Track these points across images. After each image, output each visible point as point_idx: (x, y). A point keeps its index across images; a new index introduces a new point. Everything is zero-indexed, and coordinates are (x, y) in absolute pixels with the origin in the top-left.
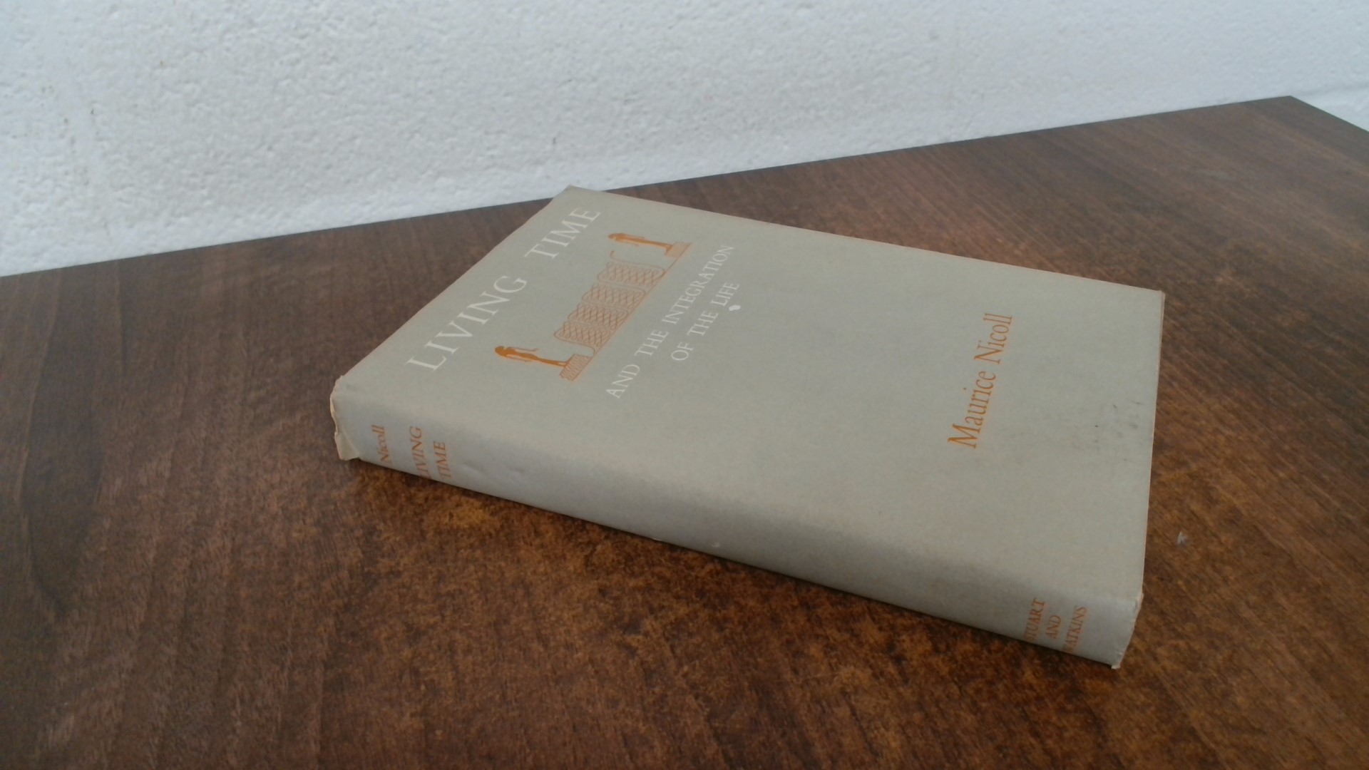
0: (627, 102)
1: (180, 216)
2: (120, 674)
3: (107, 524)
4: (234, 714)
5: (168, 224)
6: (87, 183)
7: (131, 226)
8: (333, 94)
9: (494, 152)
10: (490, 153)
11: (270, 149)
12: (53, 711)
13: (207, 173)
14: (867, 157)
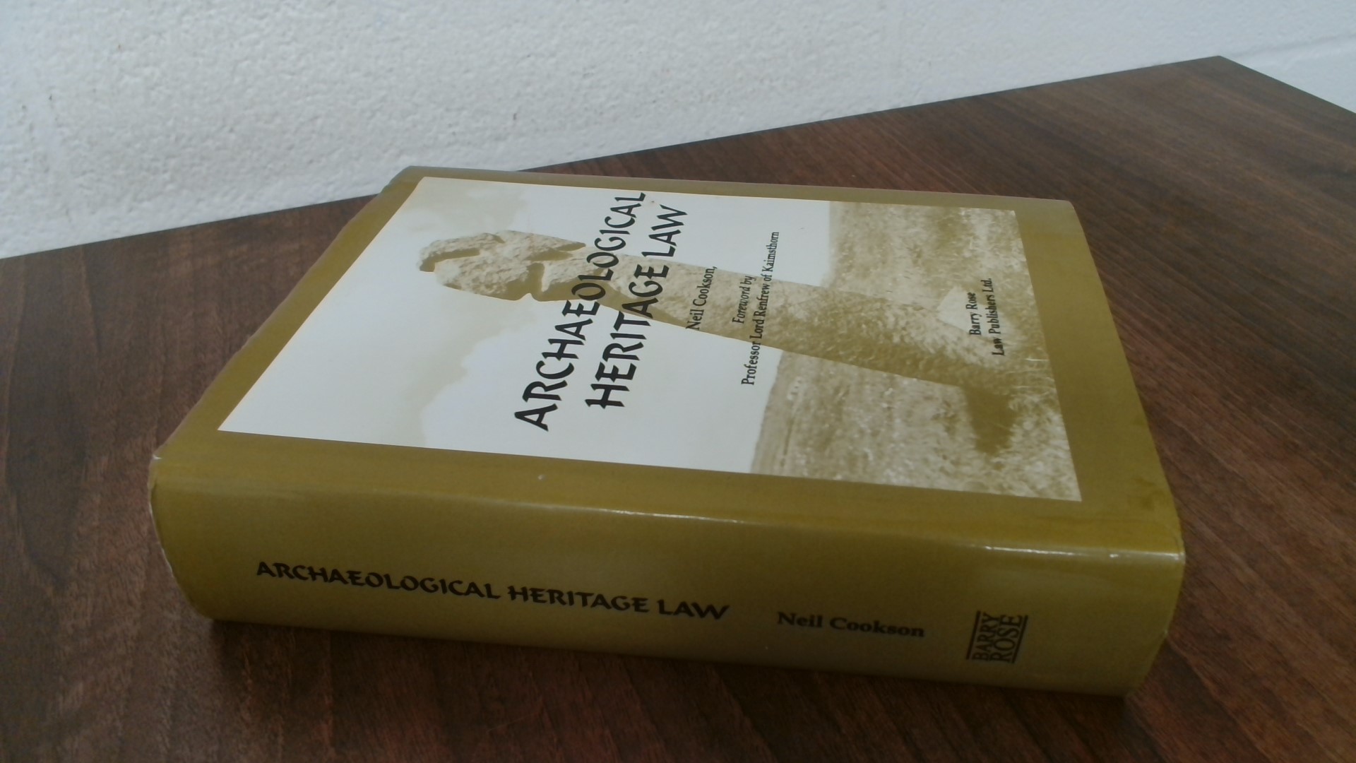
0: (585, 76)
1: (142, 201)
2: (125, 642)
3: (97, 499)
4: (244, 673)
5: (131, 210)
6: (47, 171)
7: (93, 213)
8: (293, 74)
9: (456, 129)
10: (451, 130)
11: (231, 131)
12: (61, 679)
13: (169, 157)
14: (820, 124)
